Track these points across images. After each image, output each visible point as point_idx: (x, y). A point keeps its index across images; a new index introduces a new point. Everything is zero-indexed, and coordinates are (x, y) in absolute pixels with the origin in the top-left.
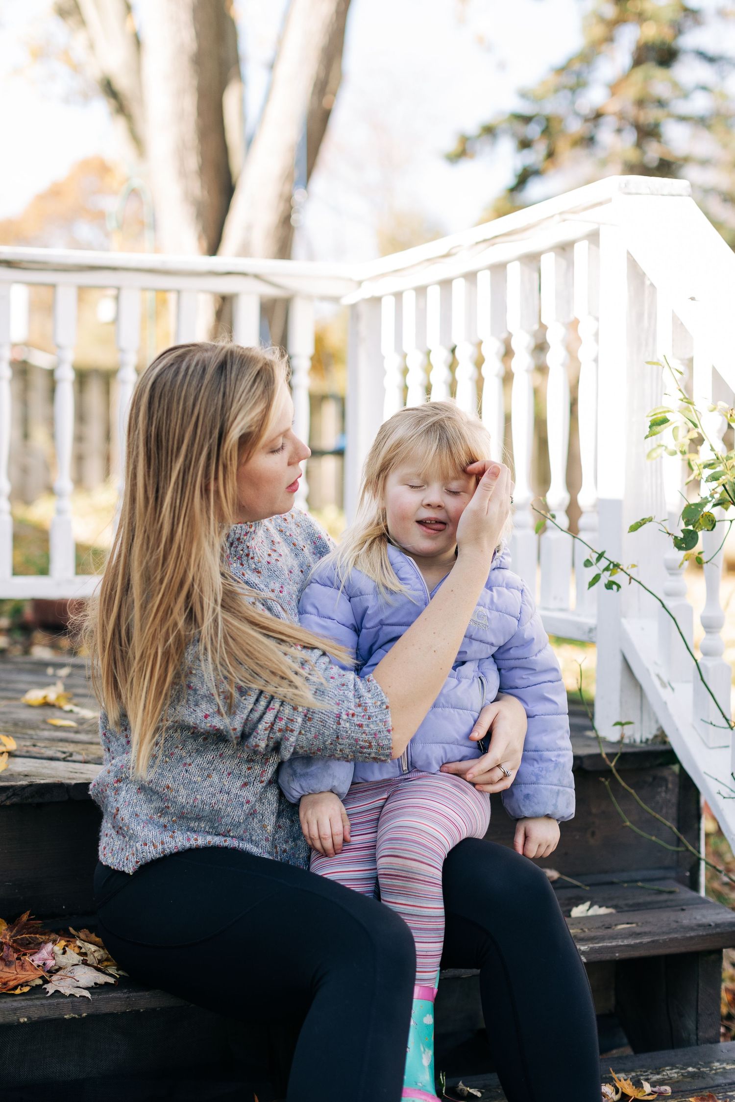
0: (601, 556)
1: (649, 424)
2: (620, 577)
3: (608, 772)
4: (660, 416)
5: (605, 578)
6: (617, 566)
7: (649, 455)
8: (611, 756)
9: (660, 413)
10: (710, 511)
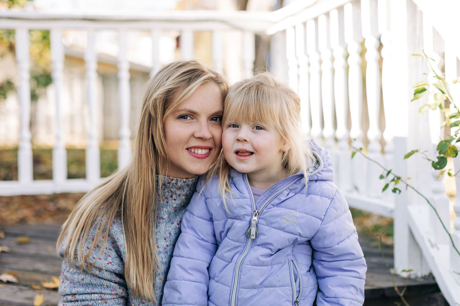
0: (389, 172)
1: (414, 92)
2: (400, 185)
3: (398, 298)
4: (421, 88)
5: (392, 186)
6: (399, 178)
7: (420, 110)
8: (400, 288)
9: (421, 85)
10: (455, 145)
